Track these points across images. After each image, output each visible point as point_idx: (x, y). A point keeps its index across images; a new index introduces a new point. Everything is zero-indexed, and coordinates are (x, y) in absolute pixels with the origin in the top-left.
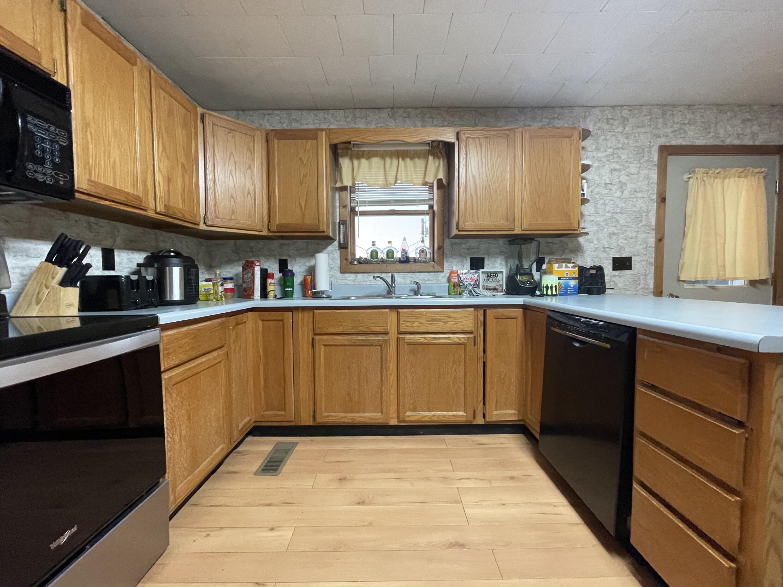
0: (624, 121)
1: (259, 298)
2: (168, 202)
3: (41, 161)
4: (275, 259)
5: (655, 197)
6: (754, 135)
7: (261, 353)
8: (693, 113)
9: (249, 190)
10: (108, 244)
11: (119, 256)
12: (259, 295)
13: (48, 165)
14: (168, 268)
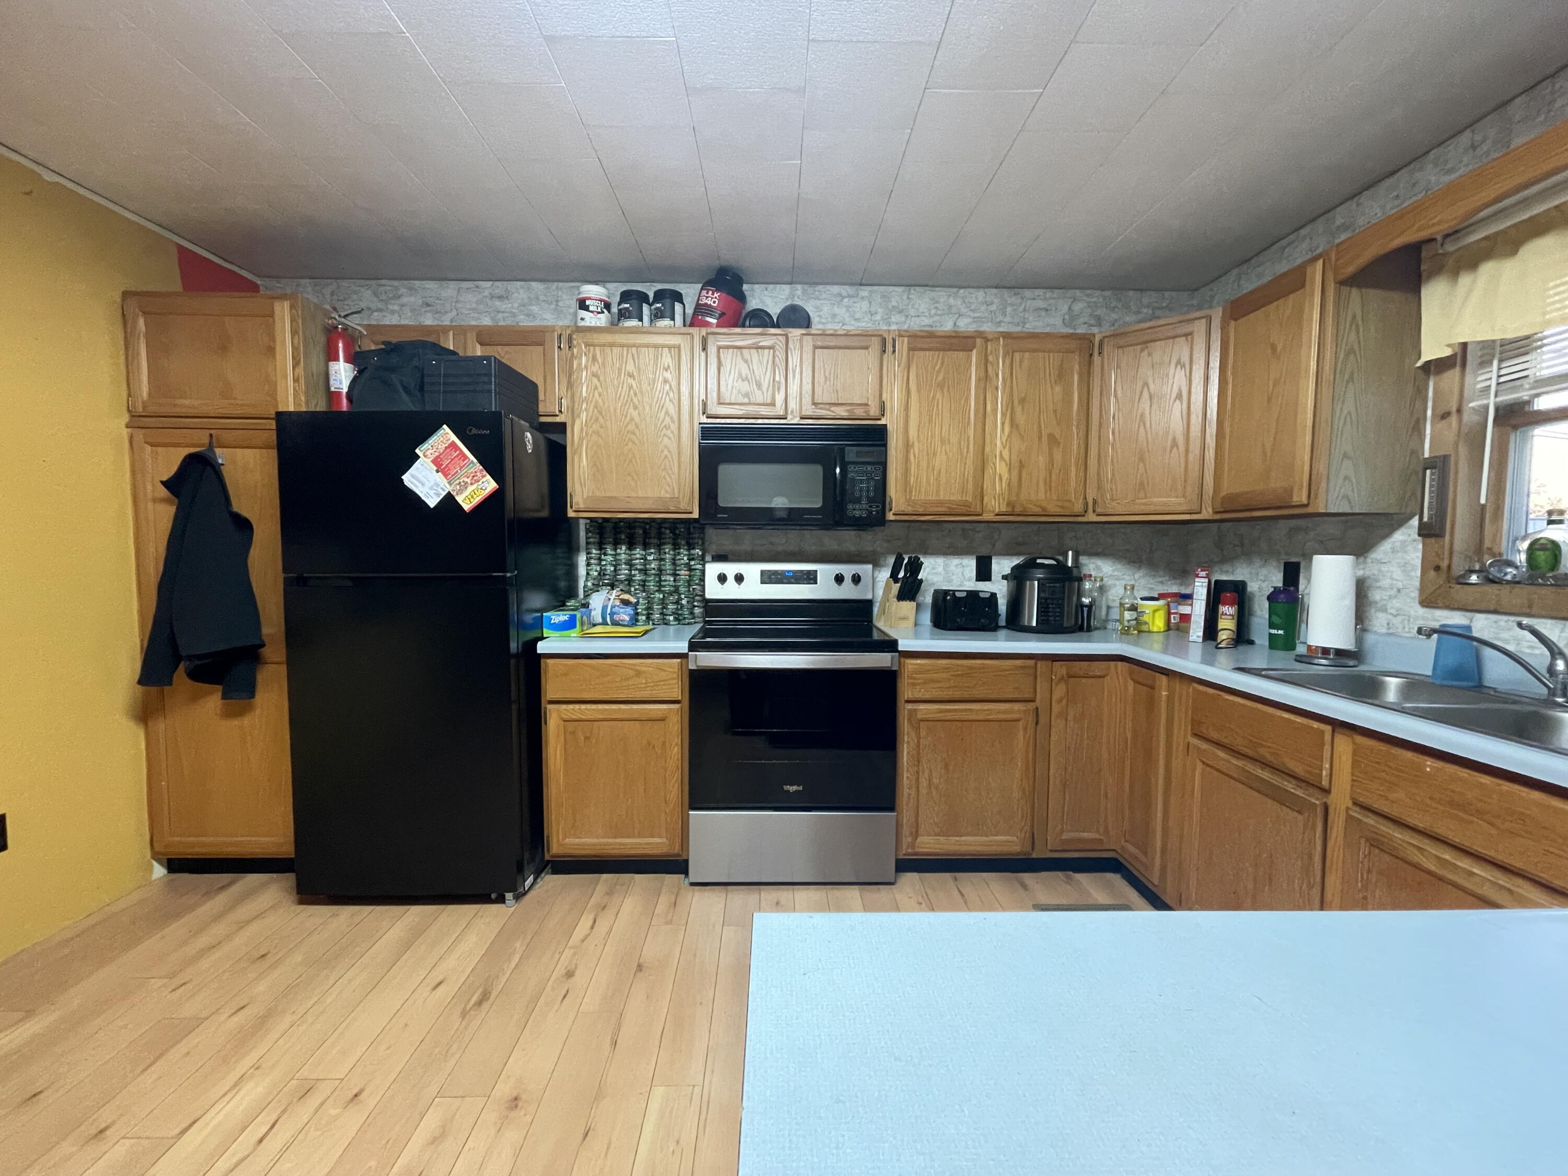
1: (1201, 640)
2: (1018, 494)
3: (858, 501)
4: (1278, 560)
7: (1129, 737)
9: (1174, 439)
10: (984, 552)
11: (998, 563)
12: (1201, 634)
13: (864, 501)
14: (1028, 582)
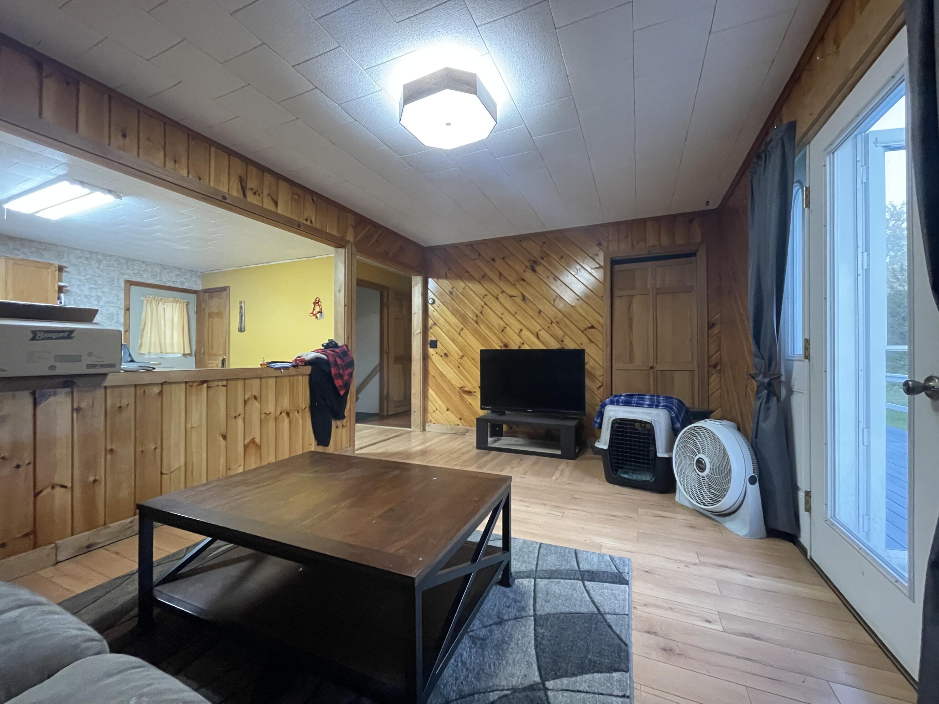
0: (99, 261)
5: (123, 307)
6: (182, 283)
8: (147, 266)
